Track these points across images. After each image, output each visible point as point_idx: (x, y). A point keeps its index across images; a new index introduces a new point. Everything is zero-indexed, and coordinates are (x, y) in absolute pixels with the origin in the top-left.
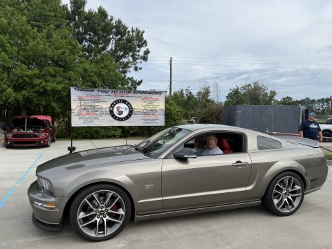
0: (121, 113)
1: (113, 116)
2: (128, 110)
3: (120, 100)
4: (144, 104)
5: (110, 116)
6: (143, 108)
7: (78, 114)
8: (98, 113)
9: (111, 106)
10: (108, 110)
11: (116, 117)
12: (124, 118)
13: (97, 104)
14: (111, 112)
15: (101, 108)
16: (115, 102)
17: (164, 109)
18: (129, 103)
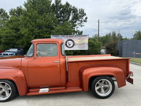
0: (70, 45)
1: (67, 46)
3: (70, 40)
5: (66, 46)
9: (66, 42)
12: (71, 47)
17: (88, 42)
18: (73, 41)
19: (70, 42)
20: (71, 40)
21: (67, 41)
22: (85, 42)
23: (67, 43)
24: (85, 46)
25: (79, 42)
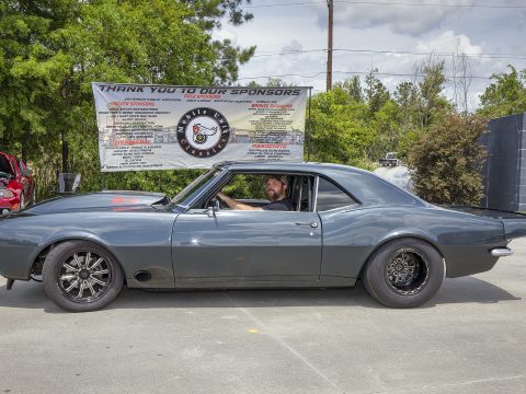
0: (202, 139)
1: (185, 146)
2: (219, 133)
3: (202, 110)
4: (257, 118)
5: (177, 145)
6: (253, 128)
7: (112, 144)
8: (152, 140)
9: (180, 124)
10: (173, 132)
11: (192, 148)
12: (210, 150)
13: (149, 120)
14: (181, 136)
15: (159, 129)
16: (190, 113)
17: (302, 128)
18: (221, 117)
19: (207, 123)
20: (210, 113)
21: (184, 118)
22: (288, 128)
23: (185, 126)
24: (289, 147)
25: (253, 122)
